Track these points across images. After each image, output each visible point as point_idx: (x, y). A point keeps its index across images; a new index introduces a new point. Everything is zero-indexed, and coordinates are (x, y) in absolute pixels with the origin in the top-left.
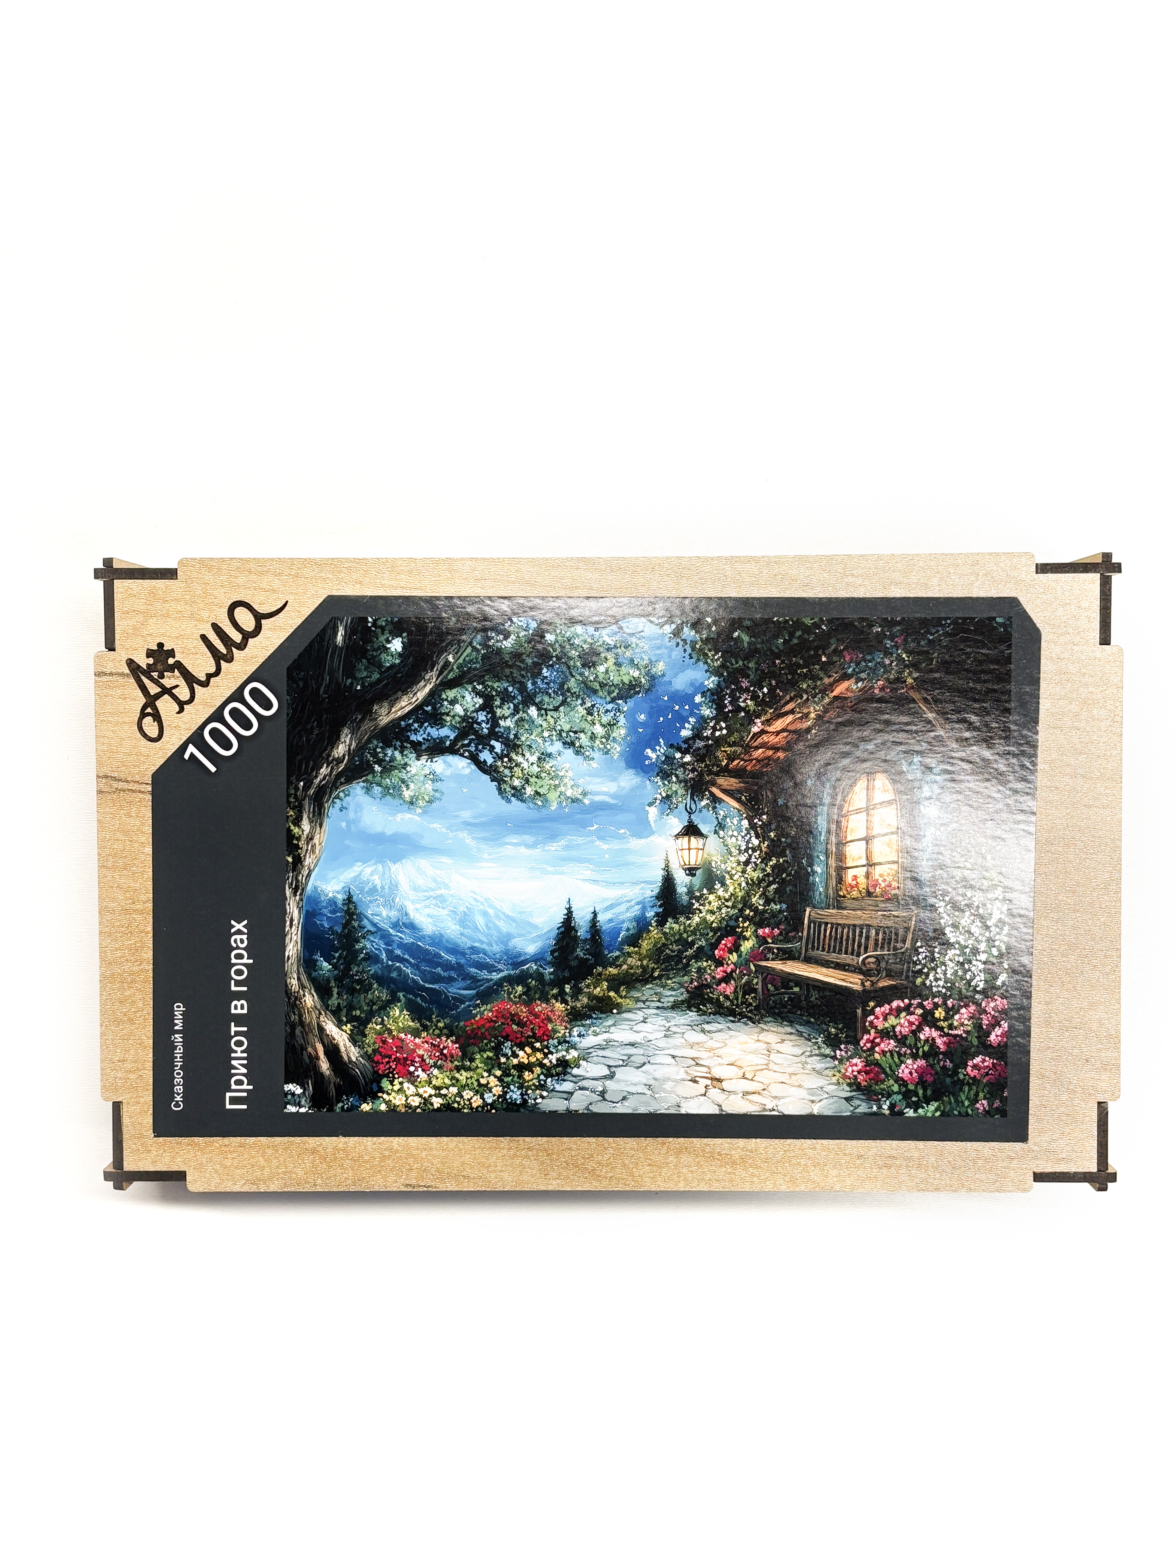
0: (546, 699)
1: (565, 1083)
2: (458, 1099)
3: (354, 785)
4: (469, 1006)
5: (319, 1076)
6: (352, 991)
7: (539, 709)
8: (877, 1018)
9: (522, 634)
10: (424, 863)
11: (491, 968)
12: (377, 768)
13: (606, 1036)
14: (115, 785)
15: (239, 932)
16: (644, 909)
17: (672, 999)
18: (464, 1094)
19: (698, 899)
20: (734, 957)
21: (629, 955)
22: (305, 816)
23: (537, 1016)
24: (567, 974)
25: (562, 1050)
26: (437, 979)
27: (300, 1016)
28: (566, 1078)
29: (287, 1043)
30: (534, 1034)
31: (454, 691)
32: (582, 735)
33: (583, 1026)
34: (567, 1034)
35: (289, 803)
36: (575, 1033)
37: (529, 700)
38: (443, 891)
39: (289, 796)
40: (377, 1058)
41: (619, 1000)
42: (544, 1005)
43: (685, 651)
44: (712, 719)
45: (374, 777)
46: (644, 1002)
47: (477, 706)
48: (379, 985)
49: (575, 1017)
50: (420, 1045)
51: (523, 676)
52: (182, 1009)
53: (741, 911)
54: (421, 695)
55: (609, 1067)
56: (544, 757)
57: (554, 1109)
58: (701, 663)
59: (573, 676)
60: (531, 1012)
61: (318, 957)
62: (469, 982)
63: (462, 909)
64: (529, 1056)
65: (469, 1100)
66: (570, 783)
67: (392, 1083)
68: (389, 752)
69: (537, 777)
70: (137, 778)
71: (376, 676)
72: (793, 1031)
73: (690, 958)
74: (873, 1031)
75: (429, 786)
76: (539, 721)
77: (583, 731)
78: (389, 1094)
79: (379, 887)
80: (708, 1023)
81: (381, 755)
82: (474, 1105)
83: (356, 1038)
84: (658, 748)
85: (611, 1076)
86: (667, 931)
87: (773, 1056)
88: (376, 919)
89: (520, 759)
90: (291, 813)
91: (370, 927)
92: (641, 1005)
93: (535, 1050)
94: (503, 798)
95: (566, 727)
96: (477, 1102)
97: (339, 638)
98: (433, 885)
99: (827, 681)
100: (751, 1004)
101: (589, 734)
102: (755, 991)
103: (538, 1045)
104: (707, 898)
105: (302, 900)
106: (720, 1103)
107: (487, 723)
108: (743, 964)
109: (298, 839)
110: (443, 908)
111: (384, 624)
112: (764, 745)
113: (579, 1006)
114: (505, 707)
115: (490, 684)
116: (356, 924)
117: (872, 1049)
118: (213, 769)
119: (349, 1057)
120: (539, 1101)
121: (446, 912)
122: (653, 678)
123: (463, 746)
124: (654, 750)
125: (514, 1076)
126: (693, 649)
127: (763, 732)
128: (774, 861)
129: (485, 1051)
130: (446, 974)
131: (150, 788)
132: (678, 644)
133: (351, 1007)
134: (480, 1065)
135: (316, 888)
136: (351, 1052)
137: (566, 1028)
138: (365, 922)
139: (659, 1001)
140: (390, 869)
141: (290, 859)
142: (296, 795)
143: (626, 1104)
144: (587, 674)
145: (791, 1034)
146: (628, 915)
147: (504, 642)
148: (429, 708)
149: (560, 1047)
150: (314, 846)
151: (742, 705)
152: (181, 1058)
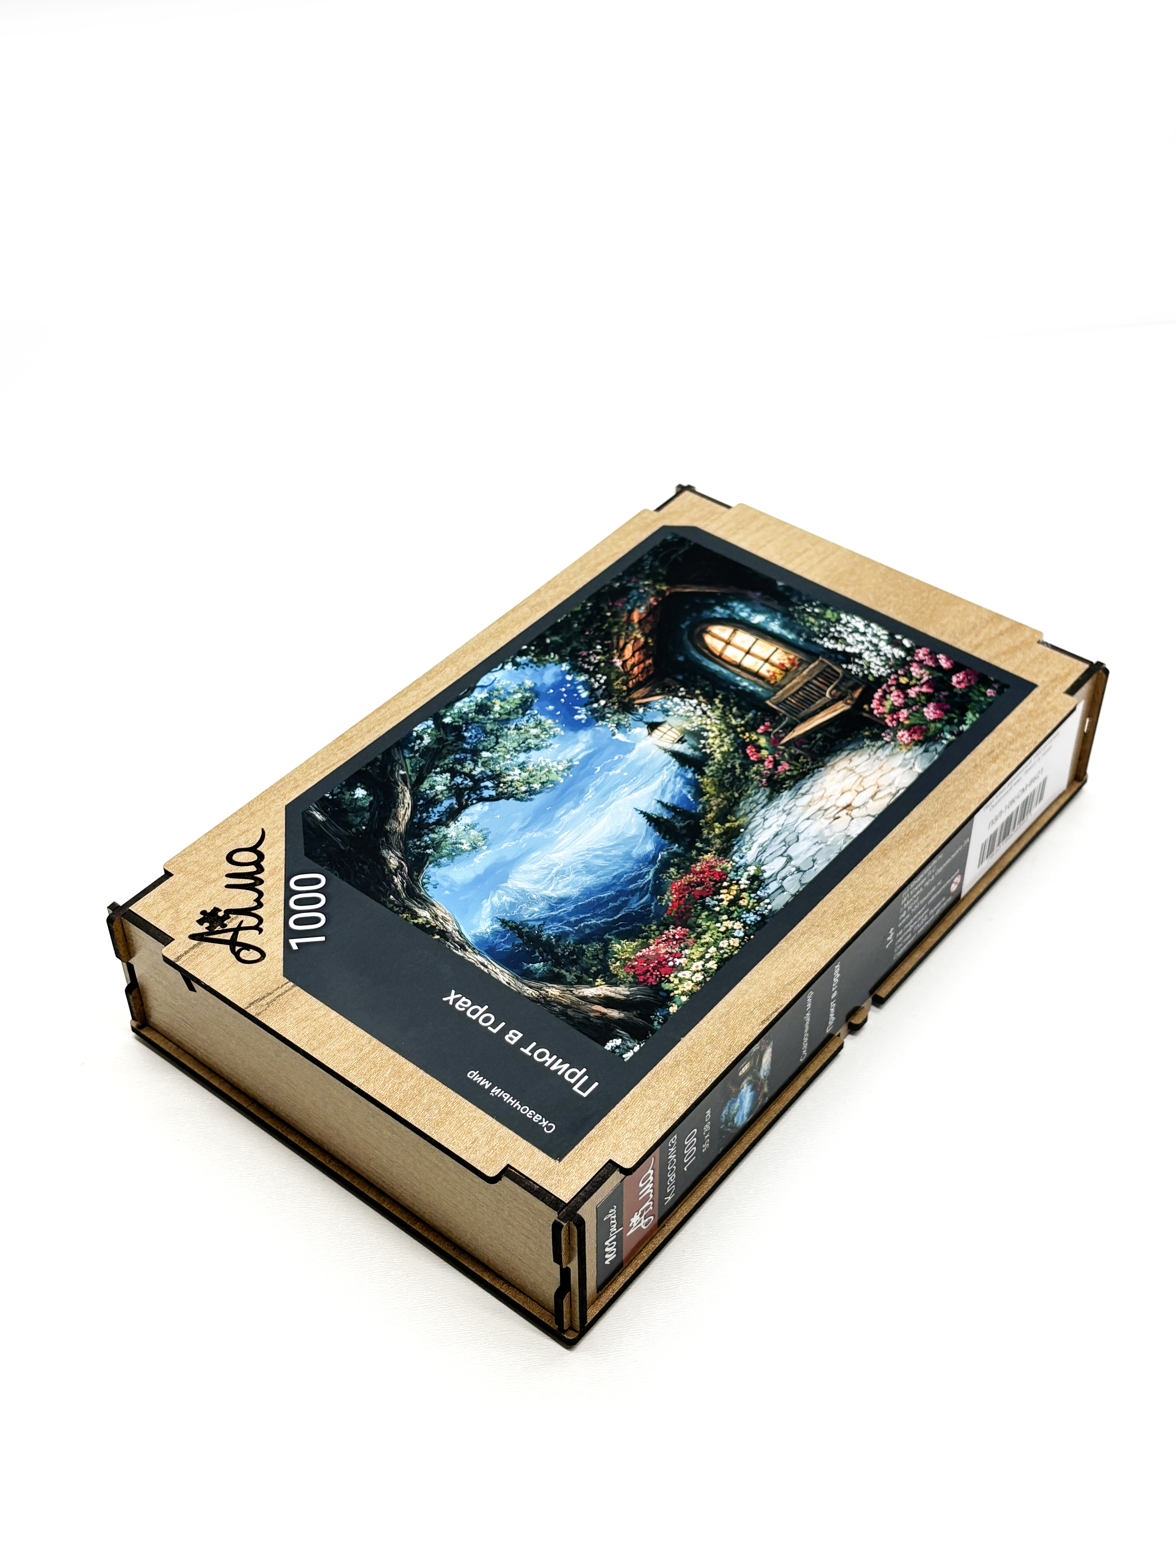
0: (485, 744)
1: (770, 886)
2: (722, 952)
3: (425, 870)
4: (656, 904)
5: (619, 1022)
6: (574, 962)
7: (488, 750)
8: (878, 709)
9: (429, 731)
10: (524, 867)
11: (641, 876)
12: (429, 851)
13: (756, 845)
14: (264, 1002)
15: (456, 1001)
16: (683, 776)
17: (763, 797)
18: (721, 945)
19: (704, 747)
20: (764, 753)
21: (708, 801)
22: (416, 909)
23: (702, 872)
24: (688, 840)
25: (743, 873)
26: (617, 910)
27: (560, 1004)
28: (766, 883)
29: (573, 1025)
30: (715, 881)
31: (425, 783)
32: (529, 741)
33: (736, 852)
34: (734, 864)
35: (397, 912)
36: (737, 859)
37: (475, 753)
38: (555, 869)
39: (391, 909)
40: (641, 979)
41: (737, 824)
42: (699, 864)
43: (532, 667)
44: (590, 678)
45: (433, 856)
46: (751, 811)
47: (449, 778)
48: (586, 944)
49: (725, 852)
50: (657, 948)
51: (456, 746)
52: (475, 1074)
53: (735, 732)
54: (408, 799)
55: (782, 855)
56: (522, 767)
57: (785, 902)
58: (548, 665)
59: (486, 723)
60: (696, 873)
61: (526, 966)
62: (638, 893)
63: (580, 866)
64: (729, 893)
65: (729, 945)
66: (555, 764)
67: (669, 982)
68: (426, 838)
69: (531, 777)
70: (275, 986)
71: (367, 815)
72: (848, 752)
73: (743, 773)
74: (886, 716)
75: (473, 832)
76: (495, 755)
77: (527, 739)
78: (677, 989)
79: (513, 900)
80: (800, 789)
81: (423, 844)
82: (737, 945)
83: (612, 980)
84: (579, 712)
85: (790, 859)
86: (711, 773)
87: (857, 770)
88: (535, 916)
89: (510, 778)
90: (405, 916)
91: (537, 924)
92: (751, 815)
93: (727, 888)
94: (526, 801)
95: (515, 744)
96: (735, 942)
97: (319, 816)
98: (546, 871)
99: (624, 619)
100: (807, 763)
101: (532, 737)
102: (800, 755)
103: (725, 884)
104: (708, 744)
105: (474, 949)
106: (866, 813)
107: (466, 780)
108: (773, 750)
109: (428, 923)
110: (569, 876)
111: (339, 790)
112: (633, 666)
113: (718, 846)
114: (466, 765)
115: (442, 763)
116: (527, 929)
117: (899, 722)
118: (323, 939)
119: (624, 995)
120: (769, 907)
121: (572, 877)
122: (531, 690)
123: (467, 800)
124: (580, 714)
125: (736, 910)
126: (535, 663)
127: (625, 662)
128: (717, 701)
129: (700, 915)
130: (619, 902)
131: (291, 984)
132: (524, 668)
133: (586, 971)
134: (708, 924)
135: (475, 935)
136: (621, 991)
137: (729, 862)
138: (531, 924)
139: (758, 804)
140: (508, 888)
141: (437, 937)
142: (395, 905)
143: (819, 862)
144: (492, 717)
145: (849, 754)
146: (679, 786)
147: (424, 742)
148: (421, 802)
149: (739, 873)
150: (443, 918)
151: (596, 661)
152: (513, 1100)
